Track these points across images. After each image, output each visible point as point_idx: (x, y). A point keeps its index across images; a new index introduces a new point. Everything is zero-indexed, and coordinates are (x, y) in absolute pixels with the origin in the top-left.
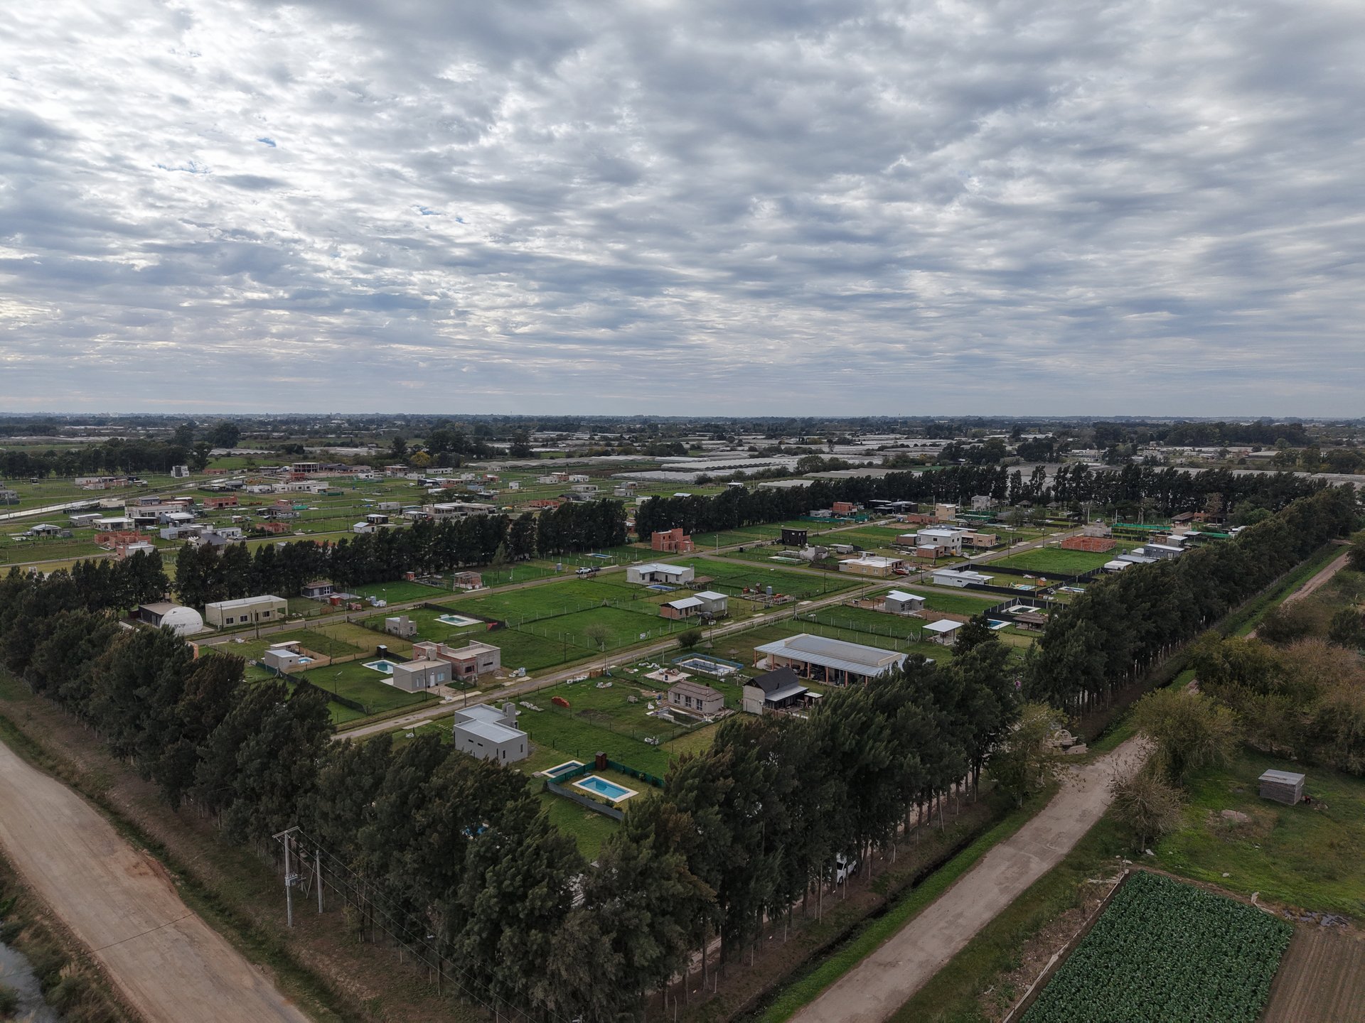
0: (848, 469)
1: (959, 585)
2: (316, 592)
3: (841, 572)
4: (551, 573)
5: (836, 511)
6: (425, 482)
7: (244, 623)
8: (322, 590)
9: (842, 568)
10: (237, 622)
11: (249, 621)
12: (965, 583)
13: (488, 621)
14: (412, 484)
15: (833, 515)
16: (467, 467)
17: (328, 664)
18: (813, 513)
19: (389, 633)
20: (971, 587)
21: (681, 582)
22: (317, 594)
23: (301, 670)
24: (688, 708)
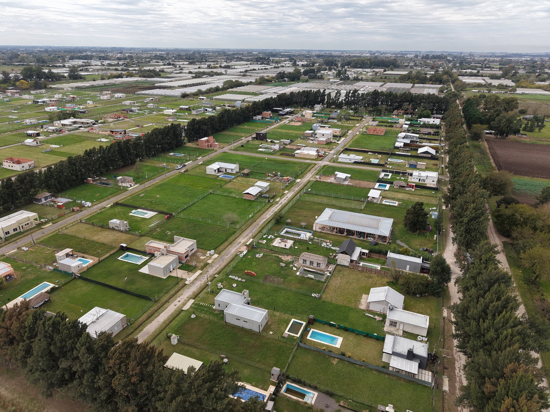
0: (243, 86)
1: (350, 162)
2: (43, 200)
3: (296, 158)
4: (163, 170)
5: (264, 116)
6: (38, 102)
7: (16, 232)
8: (46, 198)
9: (296, 155)
10: (12, 233)
11: (18, 231)
12: (353, 161)
13: (161, 212)
14: (30, 103)
15: (262, 118)
16: (51, 88)
17: (98, 261)
18: (254, 118)
19: (113, 229)
20: (356, 163)
21: (234, 172)
22: (44, 201)
23: (85, 270)
24: (311, 266)
